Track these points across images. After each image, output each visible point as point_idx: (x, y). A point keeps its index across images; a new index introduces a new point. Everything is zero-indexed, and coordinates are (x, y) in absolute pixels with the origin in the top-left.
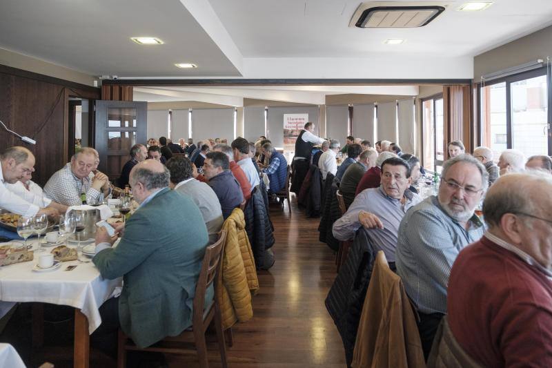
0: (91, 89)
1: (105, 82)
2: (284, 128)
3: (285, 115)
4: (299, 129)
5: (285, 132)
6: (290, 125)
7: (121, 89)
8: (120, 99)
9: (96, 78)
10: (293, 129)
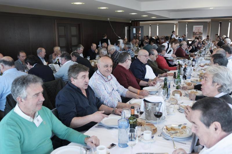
0: (129, 23)
1: (132, 21)
2: (193, 31)
3: (194, 26)
4: (199, 32)
5: (194, 33)
6: (195, 30)
7: (137, 23)
8: (137, 26)
9: (130, 20)
10: (197, 31)
